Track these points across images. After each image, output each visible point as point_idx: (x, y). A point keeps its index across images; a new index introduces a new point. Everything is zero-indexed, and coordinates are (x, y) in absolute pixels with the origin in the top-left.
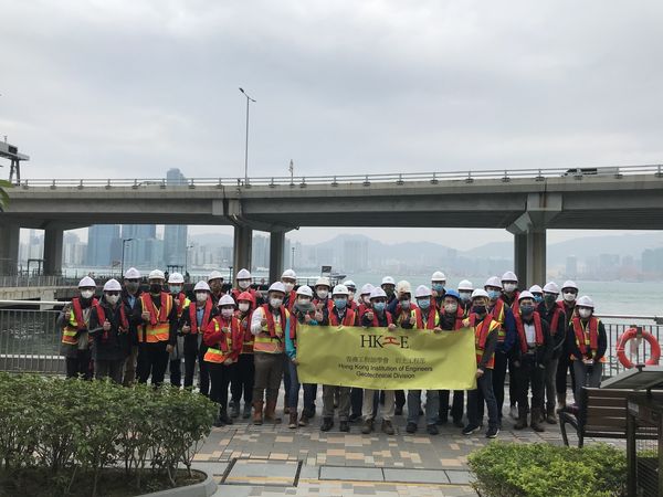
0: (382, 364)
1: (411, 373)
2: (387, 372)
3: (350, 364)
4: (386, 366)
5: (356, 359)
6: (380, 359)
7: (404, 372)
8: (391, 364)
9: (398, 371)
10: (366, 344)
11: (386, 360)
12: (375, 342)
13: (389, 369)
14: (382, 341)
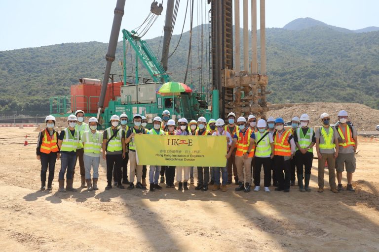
0: (178, 154)
1: (193, 158)
2: (181, 158)
3: (161, 154)
4: (180, 154)
5: (165, 151)
6: (177, 151)
7: (189, 158)
8: (183, 153)
9: (186, 158)
10: (171, 144)
11: (180, 152)
12: (175, 143)
13: (182, 156)
14: (178, 142)
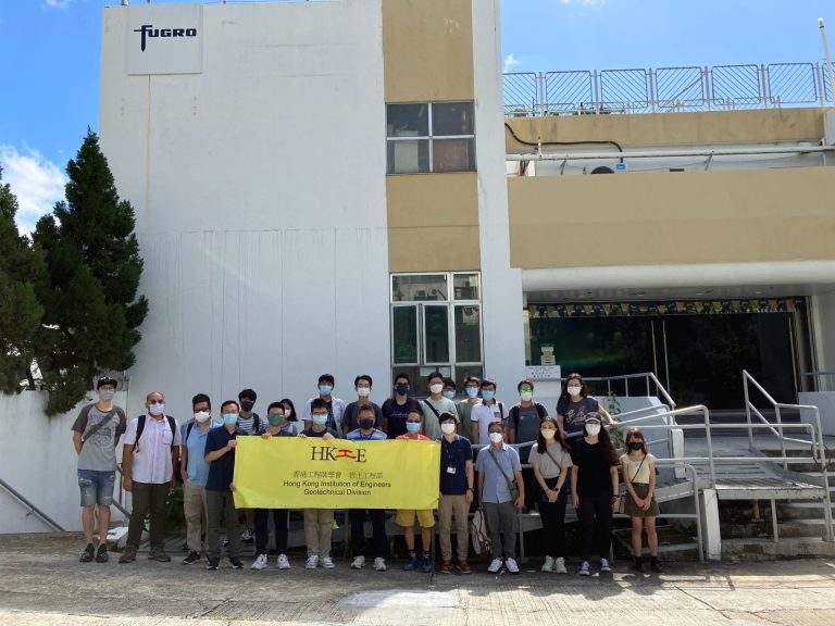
0: (334, 479)
1: (366, 489)
2: (340, 488)
3: (297, 480)
4: (337, 480)
5: (304, 474)
6: (331, 474)
7: (359, 488)
8: (344, 478)
9: (351, 487)
10: (318, 456)
11: (339, 474)
12: (327, 454)
13: (341, 484)
14: (335, 453)
